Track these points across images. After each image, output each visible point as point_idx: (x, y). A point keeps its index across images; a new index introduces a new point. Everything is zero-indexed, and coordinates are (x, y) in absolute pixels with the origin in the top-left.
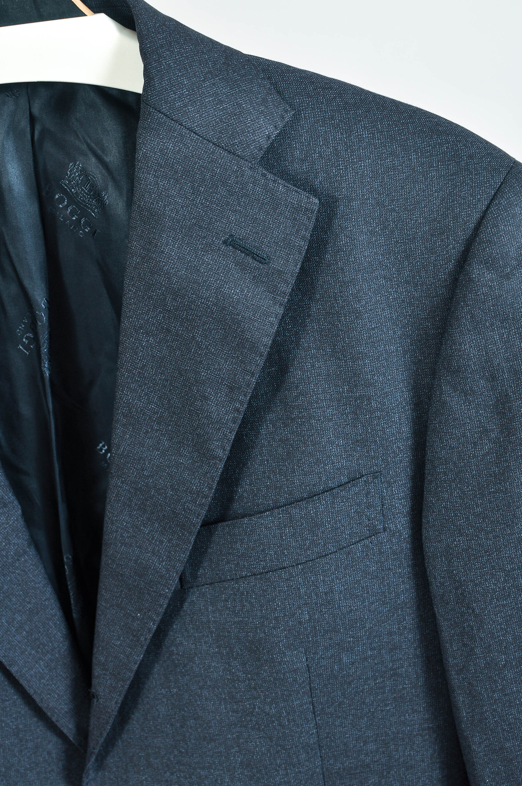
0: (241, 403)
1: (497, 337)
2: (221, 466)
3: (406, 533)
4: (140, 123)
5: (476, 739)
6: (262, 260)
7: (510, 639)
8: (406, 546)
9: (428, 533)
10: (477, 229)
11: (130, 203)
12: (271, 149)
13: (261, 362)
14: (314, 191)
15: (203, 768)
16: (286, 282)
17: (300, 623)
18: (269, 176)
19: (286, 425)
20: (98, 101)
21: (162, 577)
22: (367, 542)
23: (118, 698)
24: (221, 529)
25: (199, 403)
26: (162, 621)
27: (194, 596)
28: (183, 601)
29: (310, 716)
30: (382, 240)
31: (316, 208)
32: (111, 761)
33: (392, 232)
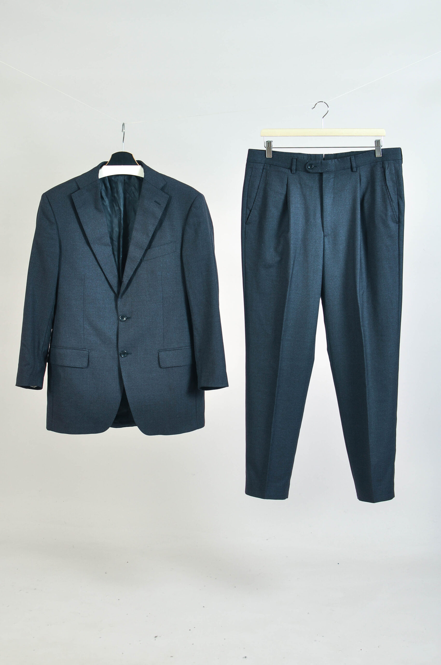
0: (154, 227)
1: (195, 219)
2: (150, 238)
3: (180, 252)
4: (143, 182)
5: (190, 290)
6: (160, 205)
7: (196, 270)
8: (180, 255)
9: (183, 252)
10: (193, 202)
11: (140, 194)
12: (162, 188)
13: (158, 220)
14: (168, 195)
15: (141, 296)
16: (163, 208)
17: (161, 267)
18: (162, 192)
19: (161, 233)
20: (135, 178)
21: (138, 258)
22: (173, 253)
23: (127, 281)
24: (149, 250)
25: (148, 227)
26: (137, 266)
27: (143, 263)
28: (141, 264)
29: (161, 285)
30: (178, 203)
31: (169, 197)
32: (123, 297)
33: (180, 202)
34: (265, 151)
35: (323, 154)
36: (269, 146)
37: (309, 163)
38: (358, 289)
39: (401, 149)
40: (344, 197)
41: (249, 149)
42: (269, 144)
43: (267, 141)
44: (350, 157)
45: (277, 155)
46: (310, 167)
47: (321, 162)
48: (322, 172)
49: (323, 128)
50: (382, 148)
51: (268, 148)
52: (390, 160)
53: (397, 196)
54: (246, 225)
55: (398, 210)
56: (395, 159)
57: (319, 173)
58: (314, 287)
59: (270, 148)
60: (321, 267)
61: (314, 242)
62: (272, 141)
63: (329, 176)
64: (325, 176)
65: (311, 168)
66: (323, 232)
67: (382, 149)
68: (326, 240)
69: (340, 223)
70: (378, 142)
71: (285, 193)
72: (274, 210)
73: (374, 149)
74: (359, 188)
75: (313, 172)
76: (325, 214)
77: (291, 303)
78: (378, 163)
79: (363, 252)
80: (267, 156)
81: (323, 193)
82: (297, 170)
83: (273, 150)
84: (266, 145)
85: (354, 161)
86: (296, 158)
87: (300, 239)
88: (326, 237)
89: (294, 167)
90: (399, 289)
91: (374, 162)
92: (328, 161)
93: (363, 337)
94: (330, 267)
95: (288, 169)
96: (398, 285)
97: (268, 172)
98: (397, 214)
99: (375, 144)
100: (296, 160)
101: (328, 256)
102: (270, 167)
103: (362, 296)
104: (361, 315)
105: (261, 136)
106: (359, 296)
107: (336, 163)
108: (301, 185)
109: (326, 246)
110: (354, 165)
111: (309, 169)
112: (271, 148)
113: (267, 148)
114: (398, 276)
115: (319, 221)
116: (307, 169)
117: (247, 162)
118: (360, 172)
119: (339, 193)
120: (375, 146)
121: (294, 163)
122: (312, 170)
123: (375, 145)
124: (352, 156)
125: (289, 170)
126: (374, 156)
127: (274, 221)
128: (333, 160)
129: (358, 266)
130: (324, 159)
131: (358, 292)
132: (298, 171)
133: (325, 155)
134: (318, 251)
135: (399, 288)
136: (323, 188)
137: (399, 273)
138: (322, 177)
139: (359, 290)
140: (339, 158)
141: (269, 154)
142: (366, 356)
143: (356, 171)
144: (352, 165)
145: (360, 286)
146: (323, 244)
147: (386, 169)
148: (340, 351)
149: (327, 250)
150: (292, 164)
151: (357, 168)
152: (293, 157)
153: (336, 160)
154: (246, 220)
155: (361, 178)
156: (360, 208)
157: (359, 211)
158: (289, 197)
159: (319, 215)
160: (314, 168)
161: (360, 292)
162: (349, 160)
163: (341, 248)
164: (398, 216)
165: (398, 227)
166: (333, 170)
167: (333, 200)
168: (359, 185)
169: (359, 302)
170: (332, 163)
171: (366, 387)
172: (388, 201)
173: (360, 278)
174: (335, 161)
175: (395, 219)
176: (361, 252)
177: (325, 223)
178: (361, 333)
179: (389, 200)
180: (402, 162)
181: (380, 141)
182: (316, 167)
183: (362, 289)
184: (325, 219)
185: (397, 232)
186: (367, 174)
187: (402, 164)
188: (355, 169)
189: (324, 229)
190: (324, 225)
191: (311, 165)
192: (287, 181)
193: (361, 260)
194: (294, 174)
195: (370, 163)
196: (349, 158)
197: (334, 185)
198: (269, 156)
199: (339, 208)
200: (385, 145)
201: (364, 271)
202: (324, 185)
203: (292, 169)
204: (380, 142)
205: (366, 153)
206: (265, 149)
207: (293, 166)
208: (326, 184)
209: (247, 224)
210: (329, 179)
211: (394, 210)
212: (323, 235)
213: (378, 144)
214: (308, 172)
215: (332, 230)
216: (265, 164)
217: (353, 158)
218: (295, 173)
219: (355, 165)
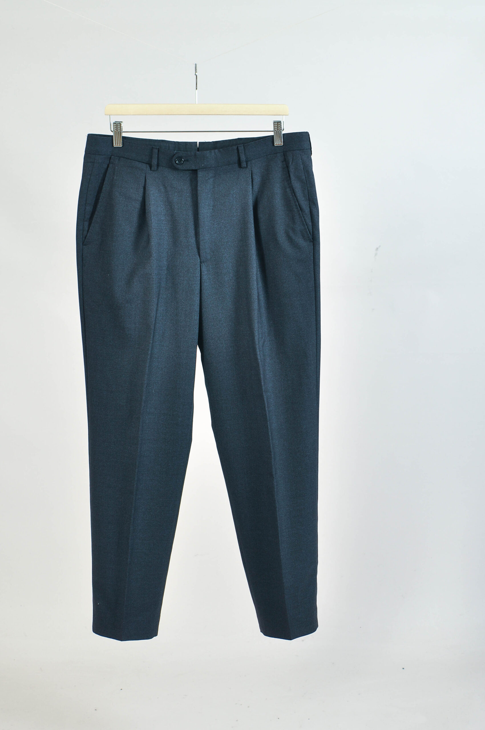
34: (112, 136)
35: (197, 142)
36: (117, 129)
37: (176, 156)
38: (256, 338)
39: (309, 133)
40: (229, 204)
41: (88, 134)
42: (118, 126)
43: (114, 122)
44: (237, 146)
45: (129, 142)
46: (179, 162)
47: (195, 155)
48: (197, 169)
49: (197, 103)
50: (283, 132)
51: (117, 132)
52: (295, 150)
53: (308, 202)
54: (84, 247)
55: (311, 223)
56: (302, 149)
57: (192, 170)
58: (187, 337)
59: (119, 132)
60: (197, 309)
61: (186, 271)
62: (122, 122)
63: (207, 175)
64: (200, 174)
65: (180, 164)
66: (198, 257)
67: (283, 134)
68: (204, 269)
69: (224, 242)
70: (278, 124)
71: (140, 199)
72: (124, 225)
73: (272, 134)
74: (251, 192)
75: (183, 169)
76: (201, 230)
77: (155, 359)
78: (278, 155)
79: (260, 284)
80: (115, 144)
81: (199, 199)
82: (159, 166)
83: (123, 136)
84: (114, 129)
85: (243, 152)
86: (158, 147)
87: (165, 267)
88: (203, 264)
89: (154, 162)
90: (316, 336)
91: (272, 154)
92: (205, 152)
93: (266, 407)
94: (212, 307)
95: (146, 163)
96: (315, 330)
97: (116, 168)
98: (311, 228)
99: (274, 126)
100: (158, 151)
101: (206, 292)
102: (119, 160)
103: (263, 348)
104: (262, 376)
105: (105, 115)
106: (259, 349)
107: (216, 155)
108: (165, 188)
109: (205, 277)
110: (243, 158)
111: (176, 165)
112: (121, 132)
113: (115, 133)
114: (315, 317)
115: (193, 240)
116: (175, 164)
117: (85, 154)
118: (251, 168)
119: (222, 200)
120: (272, 130)
121: (155, 156)
122: (181, 166)
123: (274, 128)
124: (240, 145)
125: (147, 165)
126: (272, 145)
127: (125, 241)
128: (213, 151)
129: (255, 306)
130: (198, 150)
131: (257, 343)
132: (161, 167)
133: (199, 142)
134: (192, 285)
135: (316, 334)
136: (199, 192)
137: (316, 313)
138: (197, 176)
139: (258, 339)
140: (222, 148)
141: (117, 140)
142: (272, 434)
143: (246, 168)
144: (241, 159)
145: (259, 334)
146: (200, 273)
147: (291, 163)
148: (229, 428)
149: (206, 283)
150: (151, 157)
151: (247, 162)
152: (154, 147)
153: (216, 150)
154: (84, 239)
155: (254, 177)
156: (253, 221)
157: (253, 225)
158: (149, 205)
159: (192, 232)
160: (184, 163)
161: (259, 342)
162: (236, 151)
163: (226, 279)
164: (311, 231)
165: (312, 247)
166: (213, 166)
167: (213, 210)
168: (251, 187)
169: (259, 358)
170: (211, 155)
171: (273, 478)
172: (296, 210)
173: (258, 322)
174: (215, 152)
175: (308, 235)
176: (257, 284)
177: (202, 243)
178: (264, 401)
179: (297, 208)
180: (311, 153)
181: (281, 122)
182: (187, 161)
183: (262, 338)
184: (201, 238)
185: (312, 254)
186: (262, 171)
187: (312, 156)
188: (244, 164)
189: (201, 252)
190: (200, 247)
191: (180, 158)
192: (144, 181)
193: (258, 296)
194: (155, 172)
195: (267, 156)
196: (235, 147)
197: (214, 187)
198: (117, 144)
199: (222, 221)
200: (288, 129)
201: (263, 310)
202: (199, 188)
203: (152, 164)
204: (281, 124)
205: (260, 140)
206: (111, 134)
207: (153, 159)
208: (202, 186)
209: (85, 245)
210: (207, 179)
211: (305, 223)
212: (199, 260)
213: (279, 127)
214: (175, 169)
215: (212, 254)
216: (111, 156)
217: (241, 148)
218: (156, 170)
219: (245, 159)
